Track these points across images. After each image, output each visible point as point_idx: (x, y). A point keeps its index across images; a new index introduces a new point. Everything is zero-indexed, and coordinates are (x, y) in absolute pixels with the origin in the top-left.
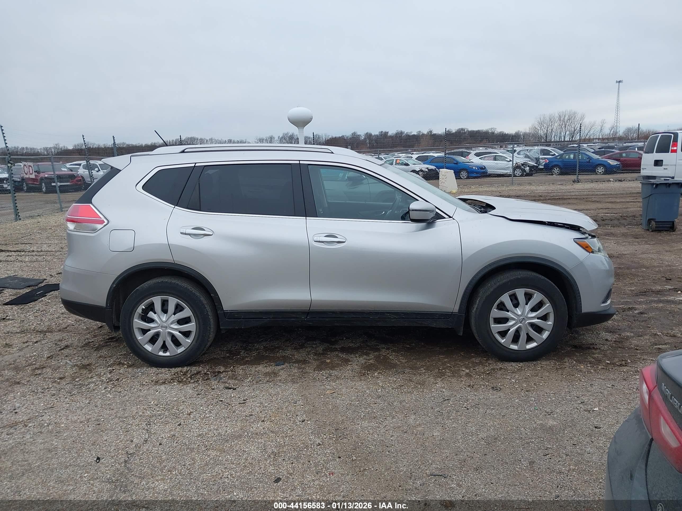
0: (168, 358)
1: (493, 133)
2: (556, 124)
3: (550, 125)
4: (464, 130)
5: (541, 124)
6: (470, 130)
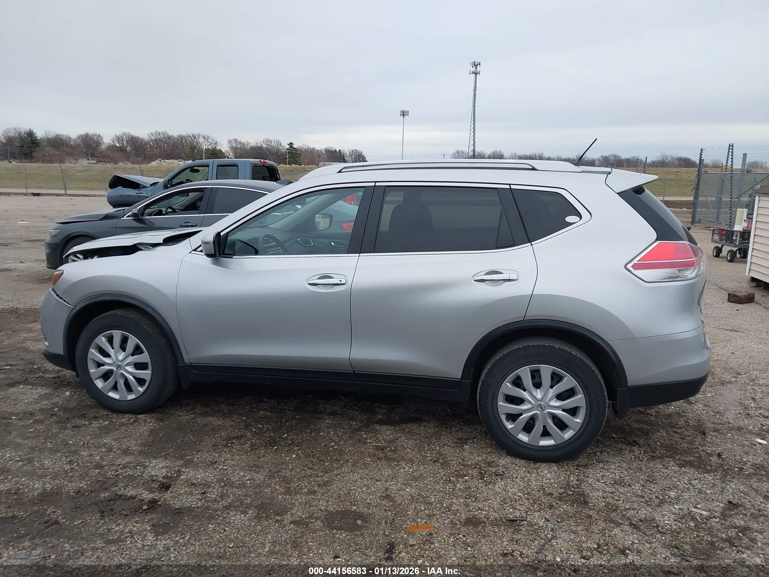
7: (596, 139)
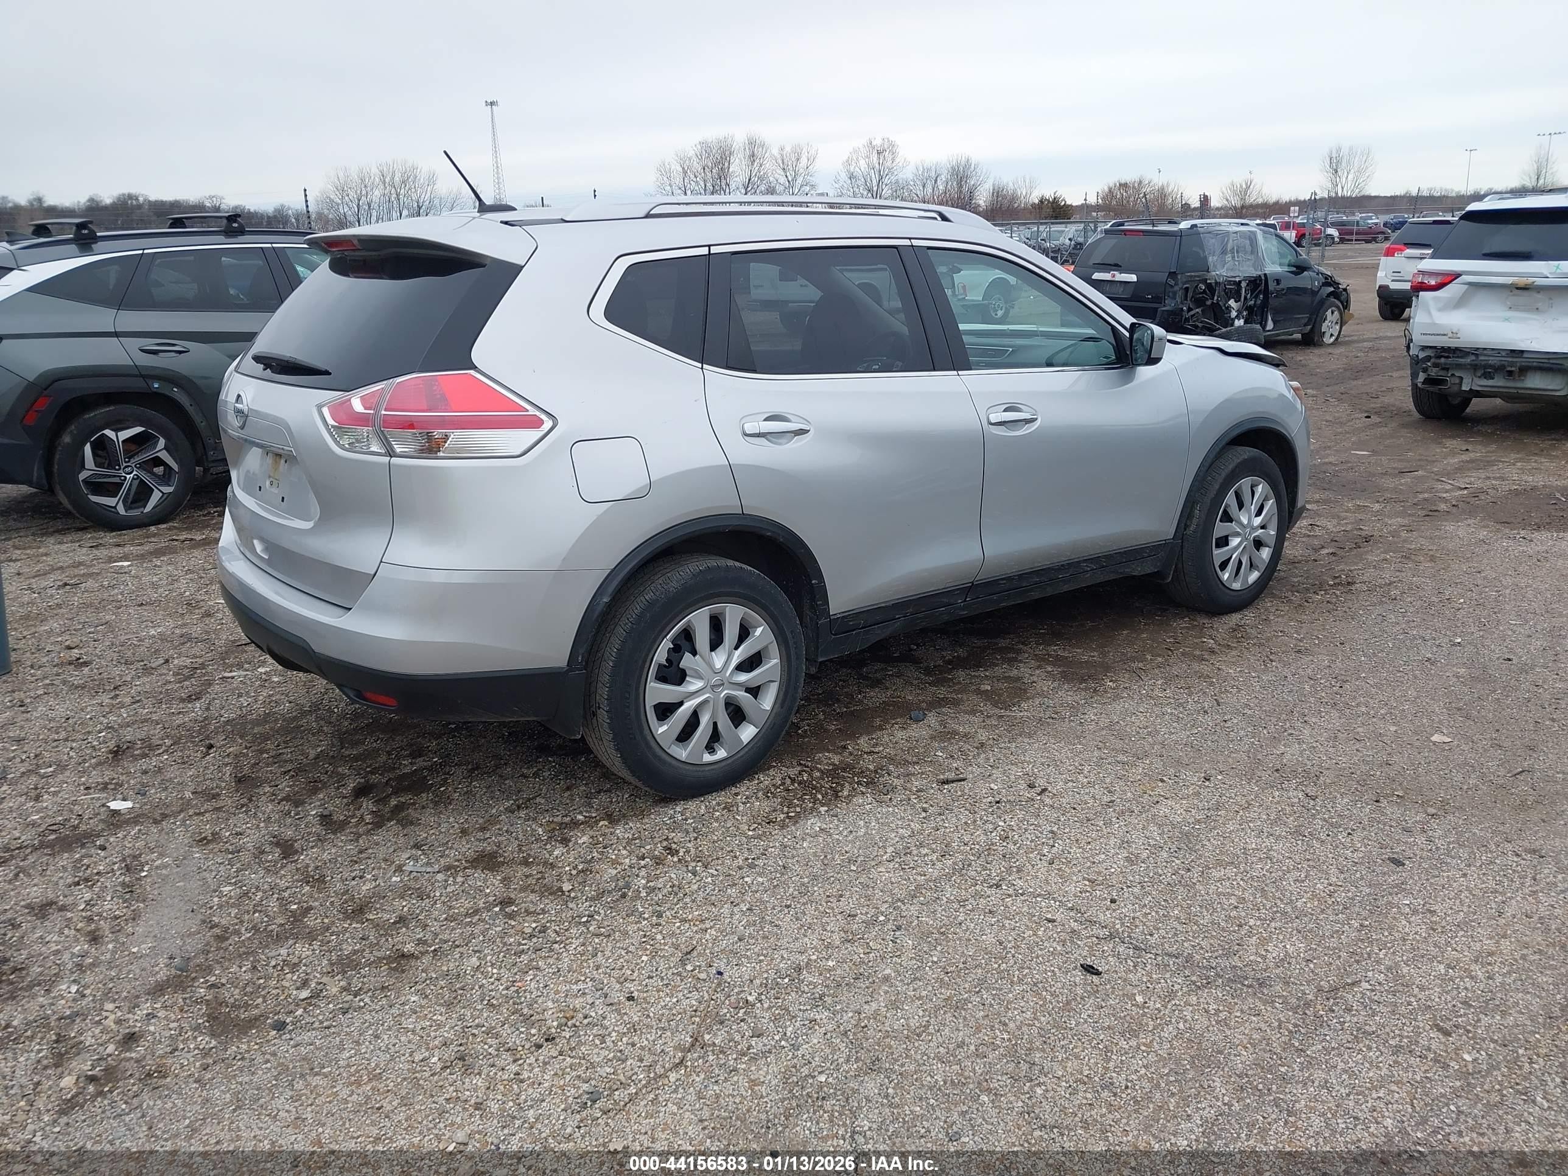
0: (724, 764)
1: (217, 209)
2: (377, 193)
3: (364, 192)
4: (137, 199)
5: (342, 190)
6: (153, 198)
7: (445, 152)
